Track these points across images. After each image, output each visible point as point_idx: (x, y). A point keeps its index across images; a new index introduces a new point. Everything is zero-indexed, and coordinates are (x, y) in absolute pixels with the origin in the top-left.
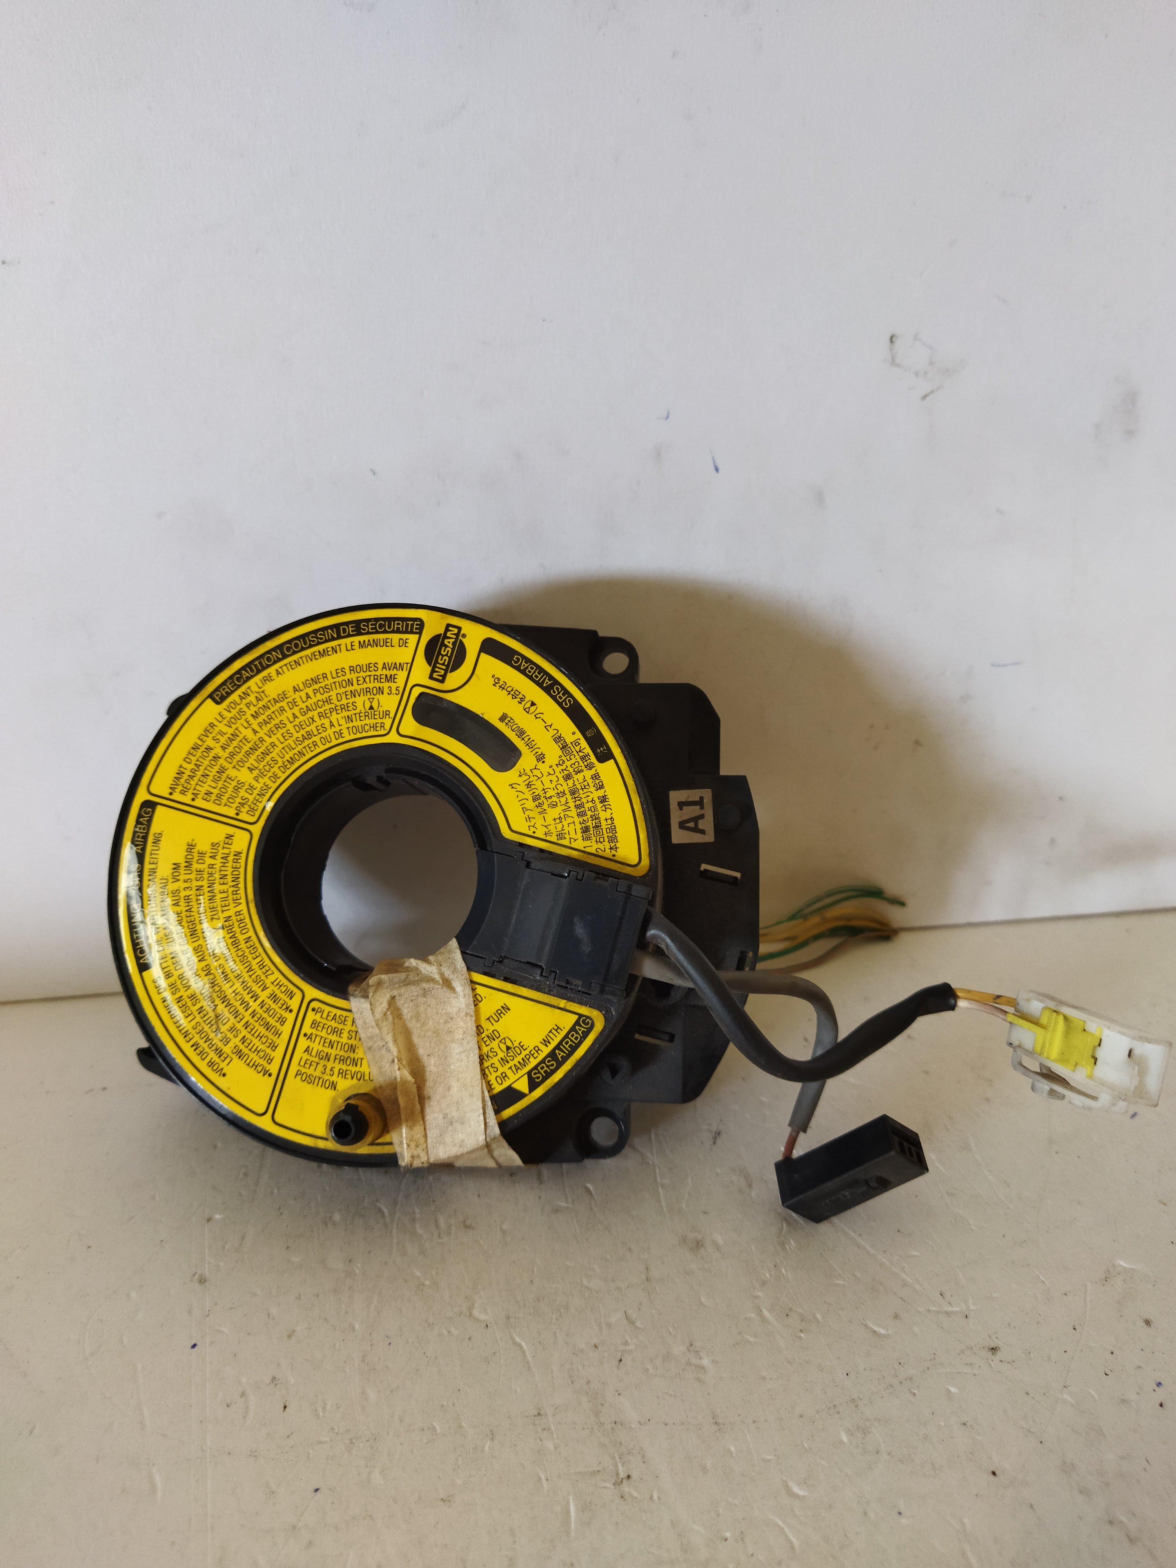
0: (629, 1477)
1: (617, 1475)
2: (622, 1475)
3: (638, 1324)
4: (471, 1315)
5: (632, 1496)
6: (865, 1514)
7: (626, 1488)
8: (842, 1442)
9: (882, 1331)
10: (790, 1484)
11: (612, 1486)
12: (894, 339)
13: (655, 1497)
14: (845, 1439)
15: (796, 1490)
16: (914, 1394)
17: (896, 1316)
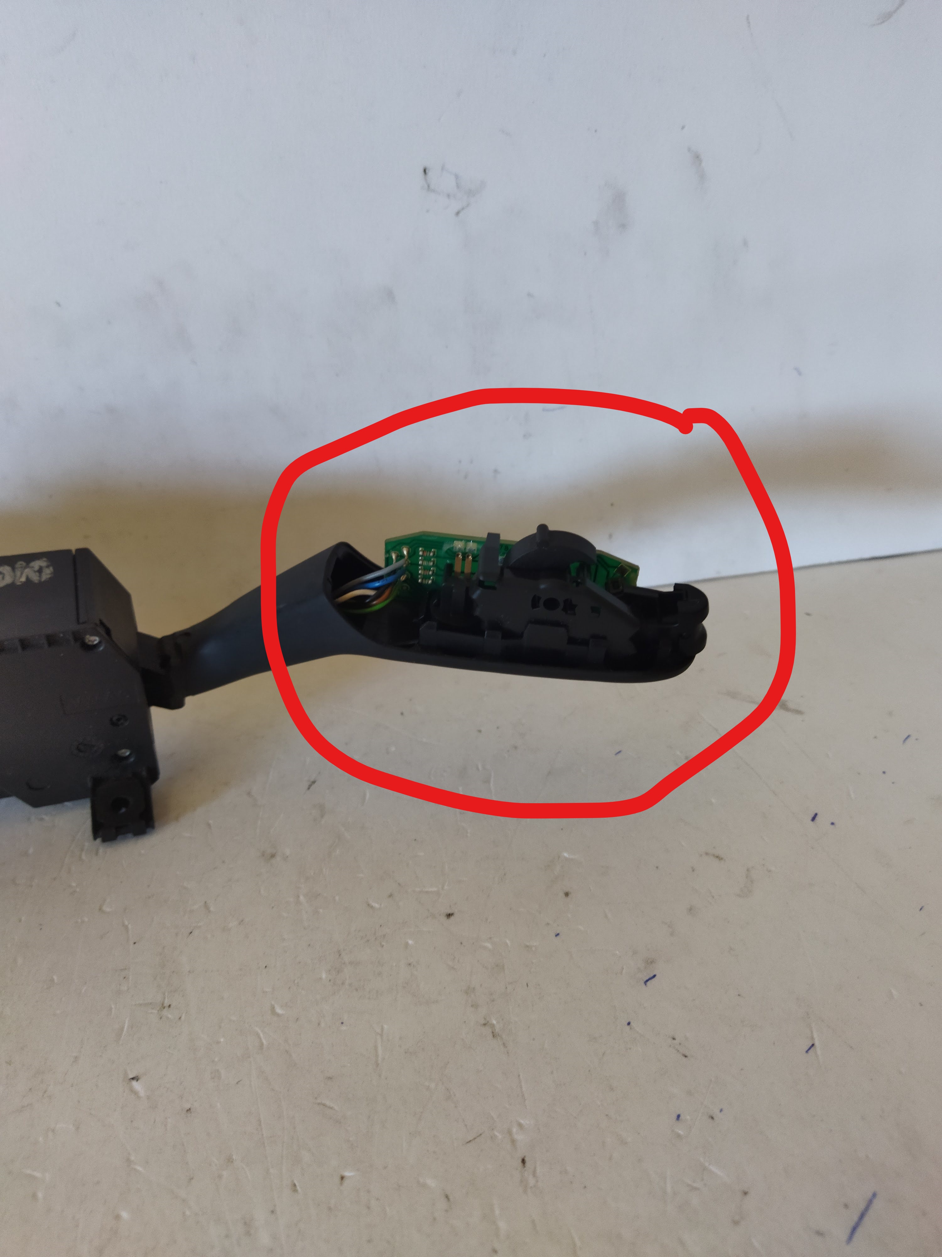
0: (169, 1006)
1: (163, 1004)
2: (166, 1003)
3: (212, 909)
4: (100, 909)
5: (168, 1018)
6: (319, 1024)
7: (165, 1012)
8: (321, 978)
9: (376, 905)
10: (276, 1006)
11: (155, 1011)
12: (427, 171)
13: (183, 1018)
14: (324, 976)
15: (279, 1011)
16: (383, 946)
17: (391, 896)
